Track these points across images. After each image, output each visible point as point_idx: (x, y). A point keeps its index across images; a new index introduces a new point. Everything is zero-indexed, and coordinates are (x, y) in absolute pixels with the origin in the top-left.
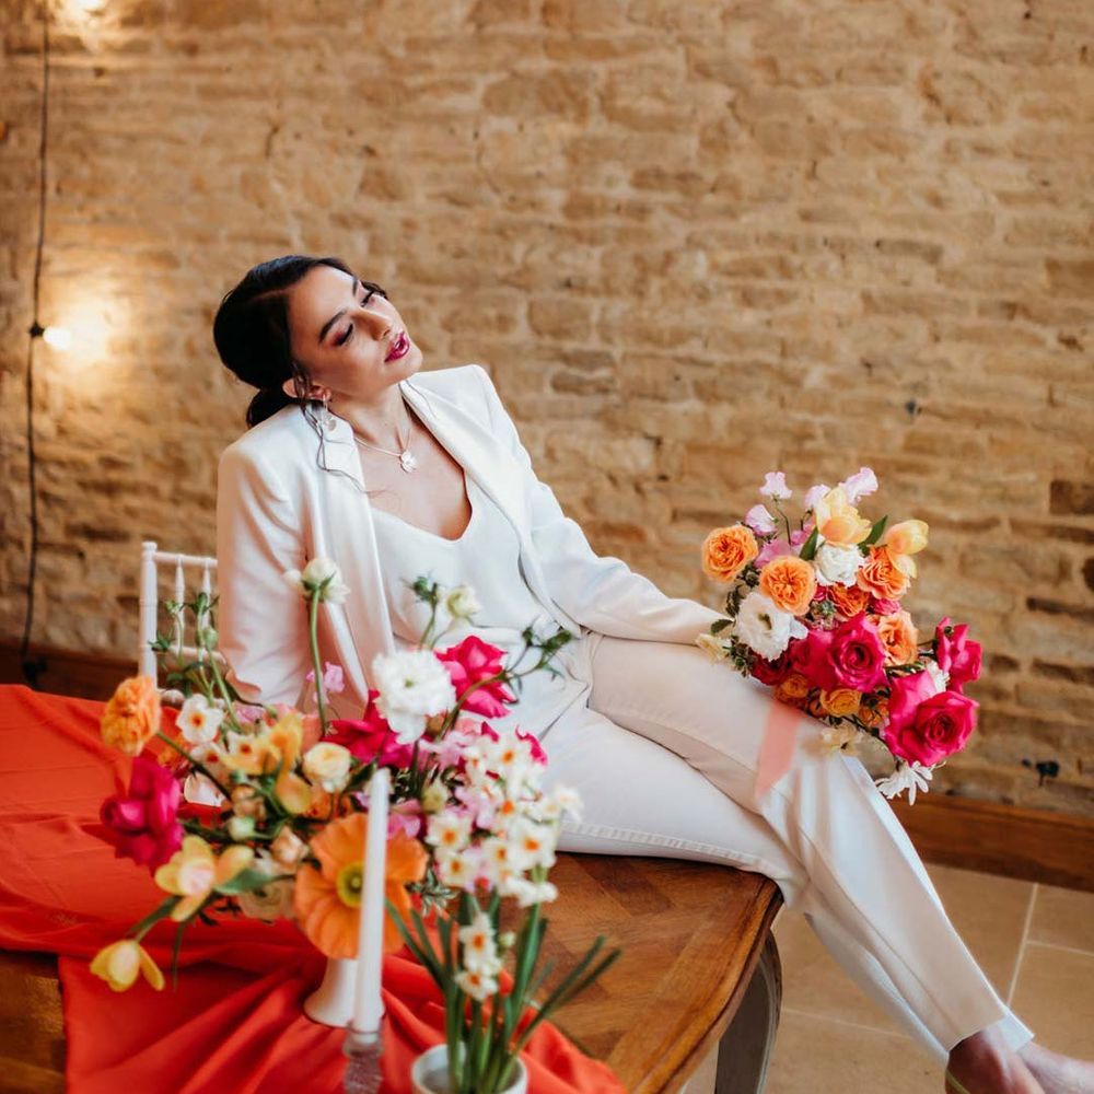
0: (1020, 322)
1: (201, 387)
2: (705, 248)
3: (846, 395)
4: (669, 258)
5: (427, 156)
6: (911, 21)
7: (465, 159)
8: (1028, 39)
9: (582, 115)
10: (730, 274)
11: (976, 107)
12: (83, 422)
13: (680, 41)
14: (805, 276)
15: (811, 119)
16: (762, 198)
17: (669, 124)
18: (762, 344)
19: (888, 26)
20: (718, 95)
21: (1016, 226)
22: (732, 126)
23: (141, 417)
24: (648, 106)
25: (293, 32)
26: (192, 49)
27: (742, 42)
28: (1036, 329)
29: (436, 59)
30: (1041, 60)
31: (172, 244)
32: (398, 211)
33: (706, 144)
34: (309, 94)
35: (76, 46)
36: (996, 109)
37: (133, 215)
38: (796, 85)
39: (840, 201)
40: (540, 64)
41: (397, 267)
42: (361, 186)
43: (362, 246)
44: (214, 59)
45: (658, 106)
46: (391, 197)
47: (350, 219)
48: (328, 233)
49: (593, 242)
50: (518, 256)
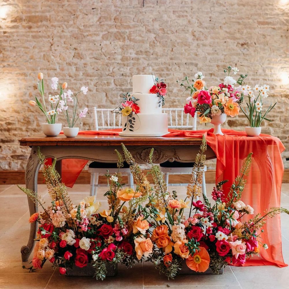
0: (213, 77)
2: (151, 66)
3: (181, 93)
4: (144, 68)
5: (89, 49)
6: (189, 22)
7: (98, 50)
8: (211, 25)
9: (124, 40)
10: (157, 71)
11: (202, 38)
13: (144, 25)
14: (172, 70)
15: (171, 40)
16: (162, 56)
17: (143, 41)
19: (185, 22)
20: (153, 36)
21: (211, 59)
22: (156, 42)
23: (17, 112)
24: (138, 38)
25: (56, 23)
26: (30, 27)
27: (157, 26)
28: (216, 78)
29: (91, 29)
30: (213, 28)
31: (25, 71)
32: (83, 61)
33: (150, 45)
34: (61, 37)
36: (206, 37)
37: (15, 65)
38: (168, 33)
39: (177, 55)
40: (114, 30)
41: (83, 73)
42: (74, 56)
43: (74, 69)
44: (36, 30)
45: (140, 38)
46: (81, 58)
47: (71, 64)
48: (66, 67)
49: (128, 66)
50: (111, 70)
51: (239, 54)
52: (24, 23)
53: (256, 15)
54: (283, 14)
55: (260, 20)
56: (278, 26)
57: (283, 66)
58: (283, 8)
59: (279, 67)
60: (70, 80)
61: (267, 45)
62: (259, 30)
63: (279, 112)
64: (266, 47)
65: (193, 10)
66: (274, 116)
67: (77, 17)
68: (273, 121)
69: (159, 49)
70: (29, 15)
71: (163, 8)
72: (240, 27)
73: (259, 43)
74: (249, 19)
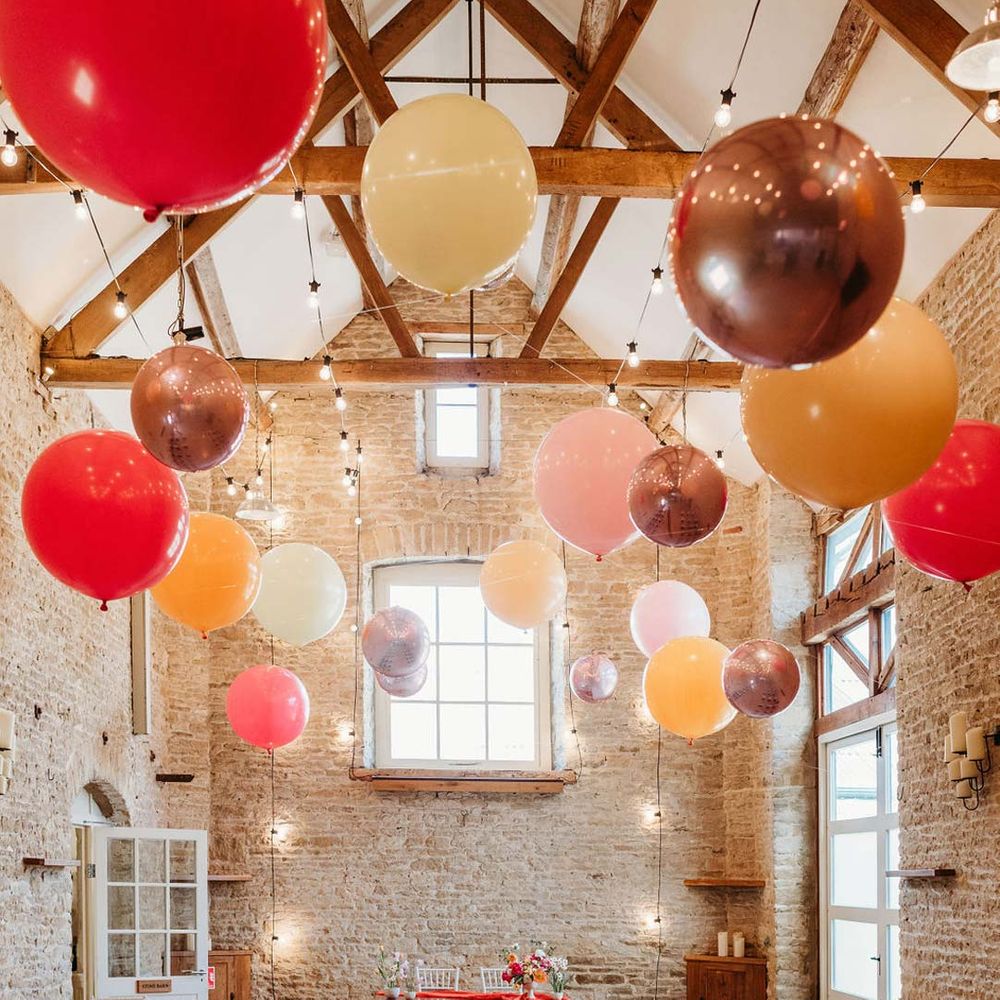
0: (556, 919)
1: (325, 952)
2: (476, 904)
4: (467, 907)
5: (395, 882)
6: (524, 845)
7: (407, 883)
8: (552, 850)
9: (439, 871)
10: (483, 910)
11: (542, 867)
12: (286, 966)
13: (465, 851)
14: (502, 910)
15: (501, 870)
16: (489, 891)
18: (493, 929)
19: (519, 848)
20: (477, 864)
21: (553, 895)
22: (481, 872)
23: (305, 963)
24: (458, 868)
25: (351, 847)
26: (317, 853)
27: (482, 851)
28: (560, 920)
29: (396, 855)
30: (556, 855)
31: (314, 910)
32: (387, 897)
33: (474, 877)
34: (357, 866)
35: (278, 852)
36: (547, 867)
37: (299, 902)
38: (497, 862)
39: (510, 890)
40: (427, 857)
41: (387, 913)
42: (375, 891)
43: (376, 908)
44: (325, 856)
45: (460, 868)
46: (385, 894)
47: (372, 900)
48: (365, 904)
49: (445, 904)
50: (423, 909)
51: (591, 889)
52: (309, 847)
53: (612, 837)
54: (648, 836)
55: (617, 844)
56: (642, 852)
57: (647, 906)
58: (648, 828)
59: (643, 906)
61: (628, 876)
62: (616, 858)
63: (642, 965)
64: (626, 880)
65: (530, 830)
66: (636, 971)
67: (378, 839)
68: (635, 976)
70: (314, 836)
71: (489, 828)
72: (592, 853)
73: (616, 875)
74: (603, 842)
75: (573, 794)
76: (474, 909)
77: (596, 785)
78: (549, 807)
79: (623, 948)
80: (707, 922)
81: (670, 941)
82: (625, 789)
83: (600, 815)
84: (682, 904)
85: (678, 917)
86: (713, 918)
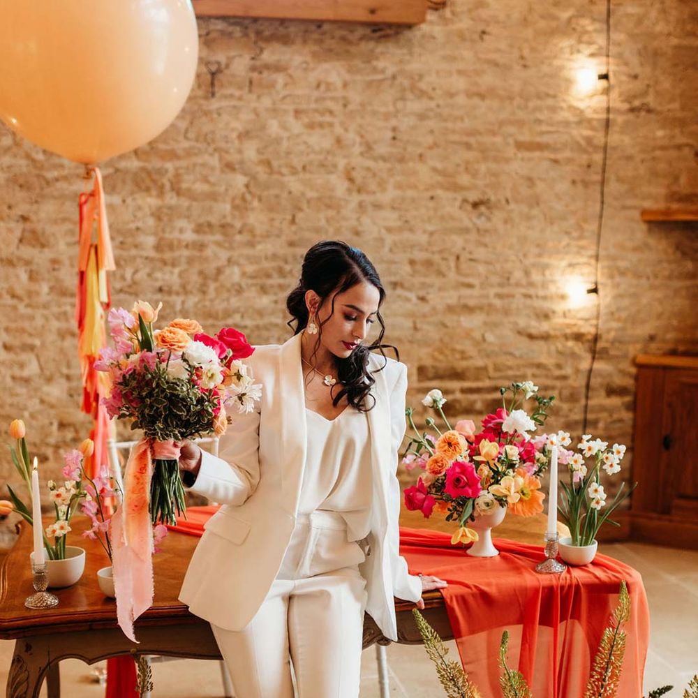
0: (399, 291)
2: (238, 264)
4: (219, 271)
5: (64, 220)
6: (339, 141)
8: (394, 150)
9: (161, 192)
10: (252, 277)
11: (373, 186)
13: (215, 150)
14: (294, 275)
15: (290, 193)
16: (267, 236)
17: (213, 197)
19: (327, 143)
20: (240, 180)
21: (395, 244)
22: (248, 197)
24: (200, 187)
27: (250, 151)
28: (407, 294)
29: (64, 162)
30: (401, 160)
32: (48, 254)
33: (235, 207)
36: (382, 185)
38: (282, 174)
39: (307, 235)
40: (133, 164)
41: (51, 289)
42: (21, 241)
43: (24, 277)
45: (205, 187)
46: (43, 246)
47: (15, 260)
49: (174, 265)
50: (128, 275)
51: (466, 231)
53: (511, 123)
54: (580, 123)
55: (521, 138)
56: (567, 154)
57: (574, 261)
58: (581, 105)
59: (564, 263)
60: (15, 308)
61: (538, 204)
62: (518, 166)
63: (557, 378)
64: (535, 212)
65: (350, 107)
69: (257, 218)
71: (266, 102)
72: (470, 155)
73: (516, 201)
74: (494, 134)
75: (438, 30)
76: (234, 274)
77: (484, 13)
78: (389, 58)
79: (523, 345)
80: (676, 291)
81: (609, 331)
82: (542, 24)
83: (489, 79)
84: (634, 257)
85: (626, 283)
86: (688, 283)
